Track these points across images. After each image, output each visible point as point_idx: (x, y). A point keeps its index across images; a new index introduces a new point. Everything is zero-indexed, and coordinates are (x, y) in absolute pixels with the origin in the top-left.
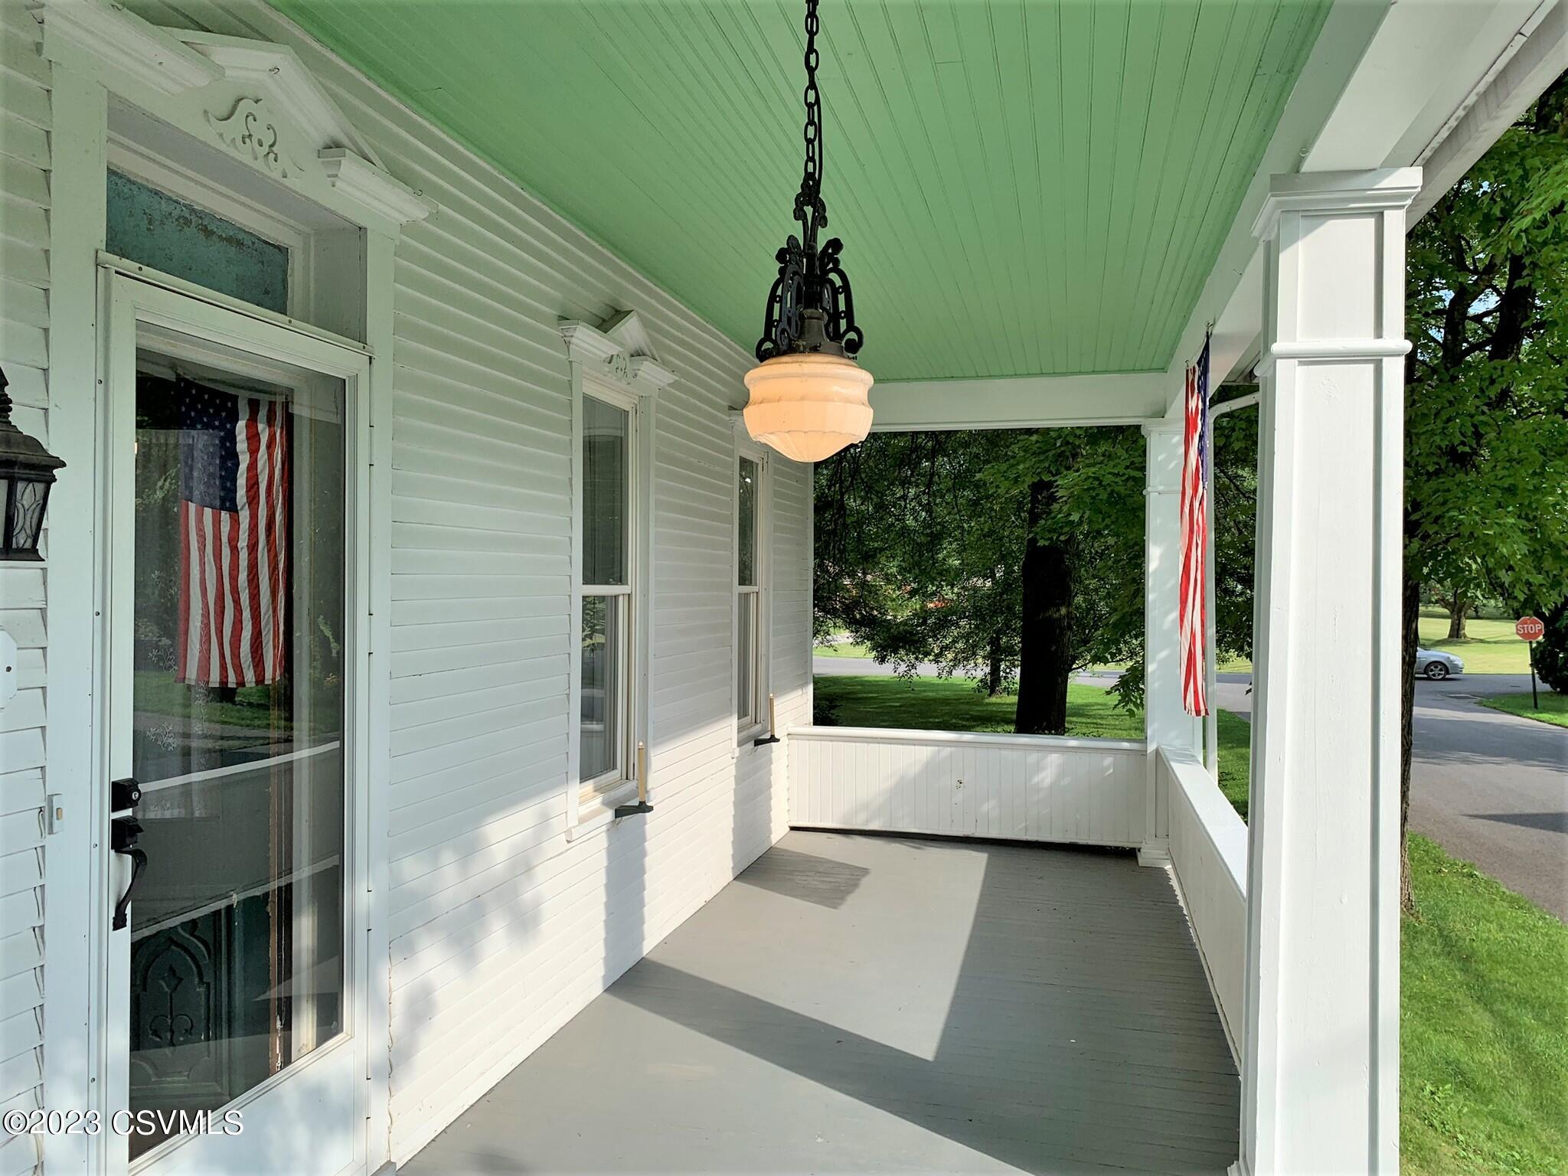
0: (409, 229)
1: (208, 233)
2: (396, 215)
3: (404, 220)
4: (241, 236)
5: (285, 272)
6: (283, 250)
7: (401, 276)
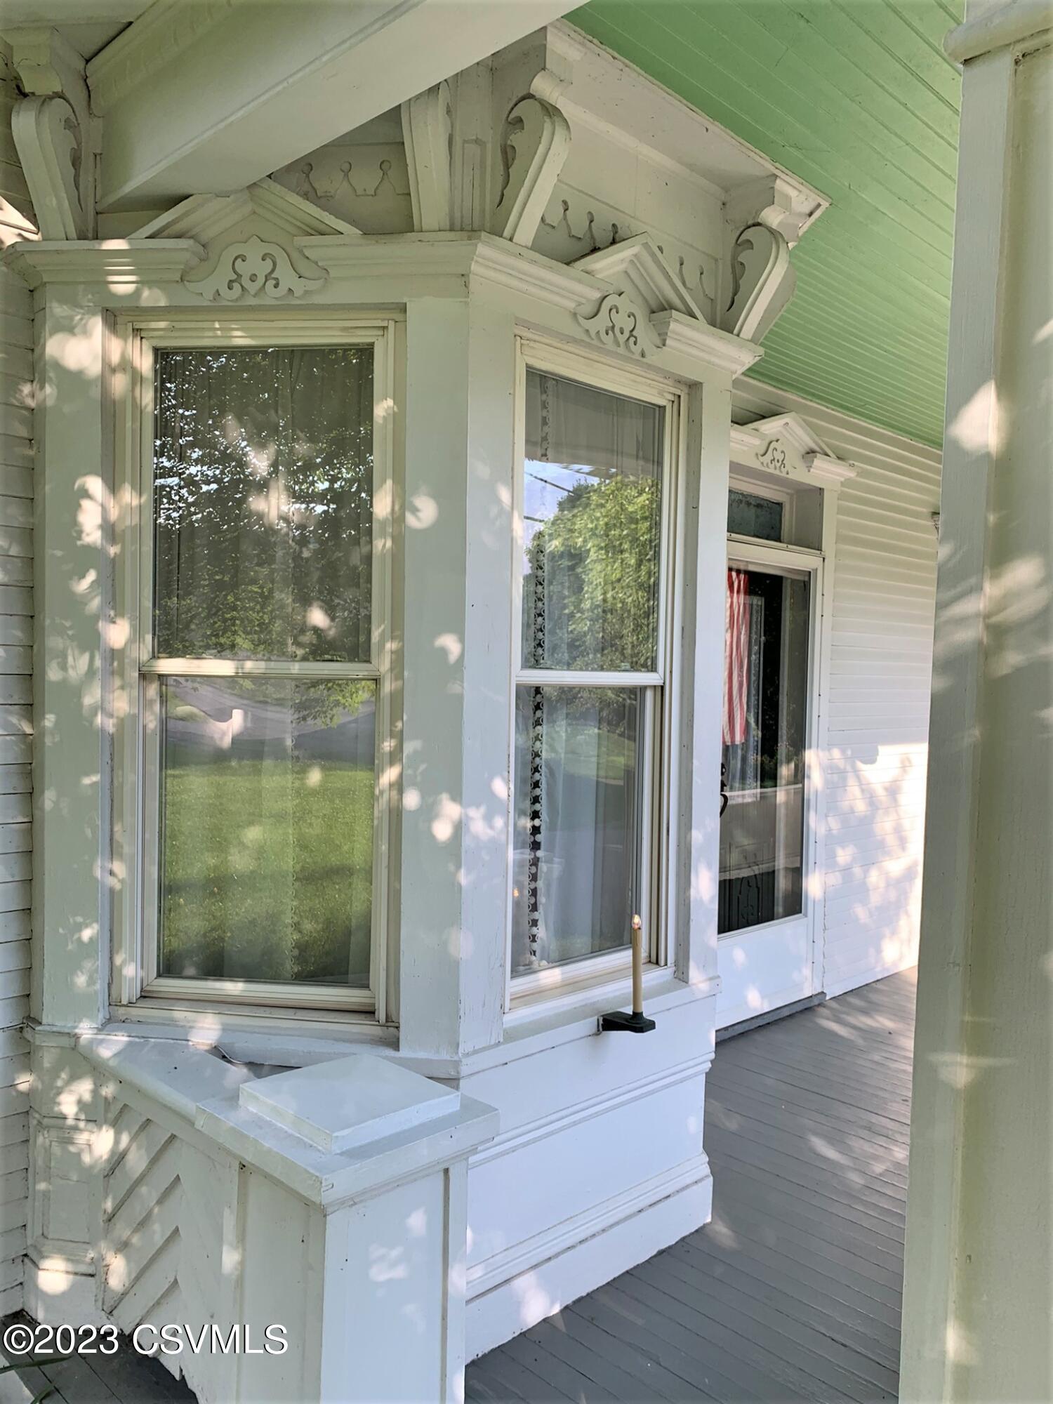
0: (847, 483)
1: (749, 504)
2: (838, 478)
3: (843, 479)
4: (762, 502)
5: (781, 516)
6: (780, 505)
7: (841, 510)
